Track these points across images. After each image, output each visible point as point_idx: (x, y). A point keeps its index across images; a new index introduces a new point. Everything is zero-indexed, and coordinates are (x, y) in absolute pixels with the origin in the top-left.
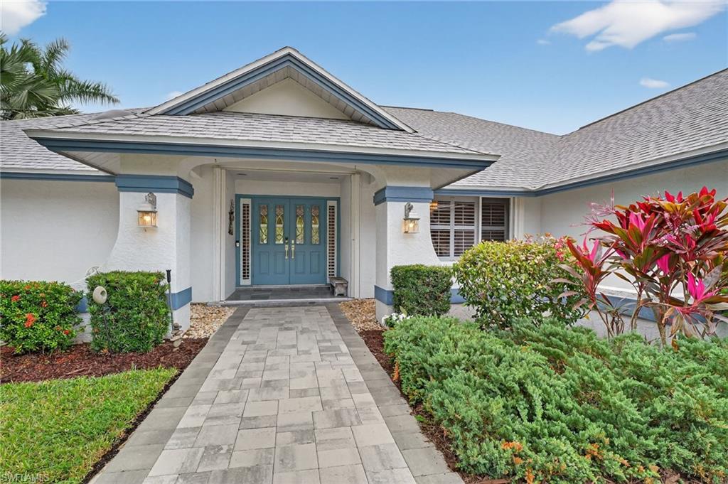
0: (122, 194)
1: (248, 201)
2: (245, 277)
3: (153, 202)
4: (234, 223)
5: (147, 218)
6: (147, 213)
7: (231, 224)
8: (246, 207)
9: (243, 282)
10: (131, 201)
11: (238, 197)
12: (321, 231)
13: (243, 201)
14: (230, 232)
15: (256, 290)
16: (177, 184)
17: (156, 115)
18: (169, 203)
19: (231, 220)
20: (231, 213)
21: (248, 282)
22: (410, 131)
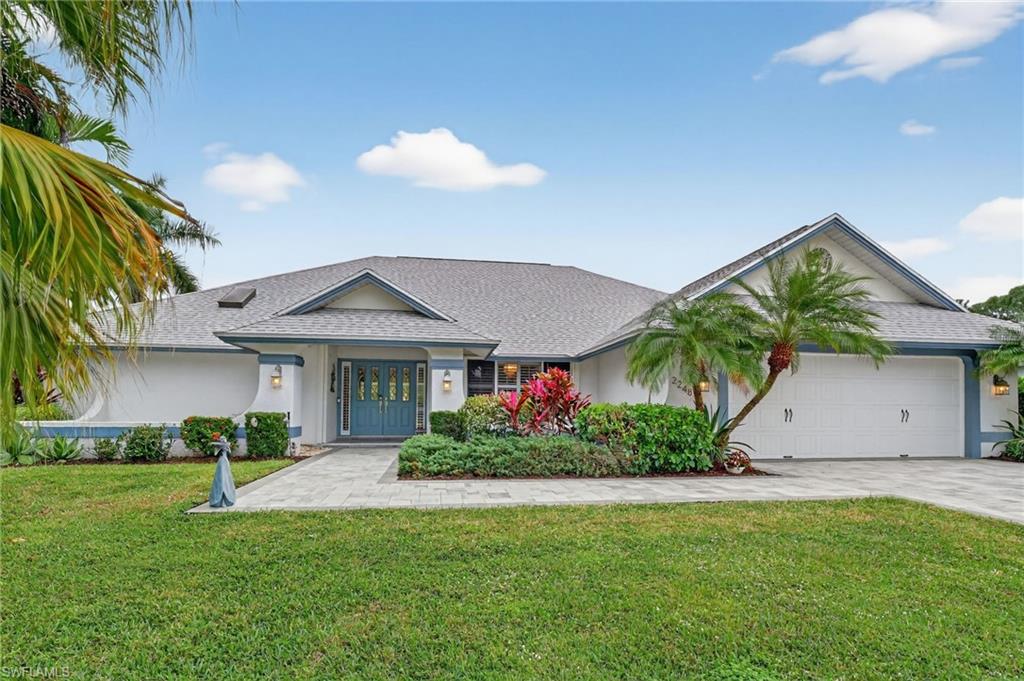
0: (262, 366)
1: (349, 364)
2: (345, 429)
3: (280, 371)
4: (336, 383)
5: (277, 381)
6: (276, 377)
7: (332, 383)
8: (346, 368)
9: (344, 433)
10: (266, 370)
11: (340, 361)
12: (412, 389)
13: (344, 364)
14: (332, 390)
15: (353, 439)
16: (294, 360)
17: (283, 315)
18: (289, 371)
19: (333, 380)
20: (333, 374)
21: (347, 433)
22: (451, 320)
